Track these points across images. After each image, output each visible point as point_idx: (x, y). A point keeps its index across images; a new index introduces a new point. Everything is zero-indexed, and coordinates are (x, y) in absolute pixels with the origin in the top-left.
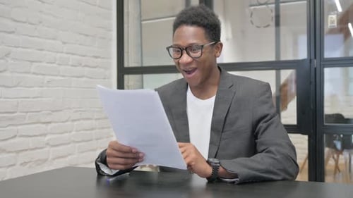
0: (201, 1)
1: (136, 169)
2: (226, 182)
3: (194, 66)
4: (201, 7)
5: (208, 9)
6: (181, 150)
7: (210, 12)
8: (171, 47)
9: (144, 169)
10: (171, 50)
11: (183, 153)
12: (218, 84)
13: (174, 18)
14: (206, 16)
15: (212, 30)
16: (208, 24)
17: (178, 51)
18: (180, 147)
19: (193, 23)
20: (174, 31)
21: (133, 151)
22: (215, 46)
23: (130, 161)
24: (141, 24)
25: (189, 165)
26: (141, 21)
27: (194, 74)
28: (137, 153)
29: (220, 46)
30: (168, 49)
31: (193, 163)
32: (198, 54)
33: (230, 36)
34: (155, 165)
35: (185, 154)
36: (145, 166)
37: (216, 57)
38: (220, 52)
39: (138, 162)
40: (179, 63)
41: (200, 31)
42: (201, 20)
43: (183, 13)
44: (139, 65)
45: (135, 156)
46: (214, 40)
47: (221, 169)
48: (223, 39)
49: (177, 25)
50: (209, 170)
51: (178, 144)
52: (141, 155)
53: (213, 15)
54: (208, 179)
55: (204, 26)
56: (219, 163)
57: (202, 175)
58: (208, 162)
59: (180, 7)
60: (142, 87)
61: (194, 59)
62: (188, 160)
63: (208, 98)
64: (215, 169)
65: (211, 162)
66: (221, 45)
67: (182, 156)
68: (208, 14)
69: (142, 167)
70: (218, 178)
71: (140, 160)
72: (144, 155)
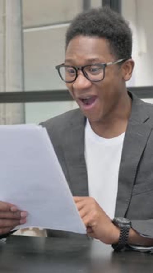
0: (104, 2)
1: (15, 234)
2: (138, 251)
3: (93, 93)
4: (104, 11)
5: (114, 13)
6: (77, 206)
7: (117, 17)
8: (63, 65)
9: (26, 234)
10: (63, 69)
11: (80, 209)
12: (128, 117)
13: (68, 25)
14: (112, 22)
15: (119, 43)
16: (113, 34)
17: (72, 72)
18: (76, 202)
19: (93, 33)
20: (67, 43)
21: (12, 208)
22: (124, 64)
23: (8, 223)
24: (22, 34)
25: (89, 227)
26: (22, 28)
27: (93, 105)
28: (18, 211)
29: (129, 65)
30: (58, 68)
31: (94, 224)
32: (100, 76)
33: (144, 49)
34: (41, 228)
35: (83, 211)
36: (28, 229)
37: (124, 80)
38: (131, 74)
39: (19, 224)
40: (73, 88)
41: (103, 43)
42: (104, 28)
43: (80, 18)
44: (20, 90)
45: (15, 216)
46: (121, 56)
47: (132, 233)
48: (135, 55)
49: (71, 35)
50: (116, 233)
51: (73, 198)
52: (22, 214)
53: (122, 21)
54: (114, 246)
55: (109, 37)
56: (130, 224)
57: (106, 240)
58: (114, 222)
59: (76, 11)
60: (24, 122)
61: (93, 82)
62: (87, 219)
63: (115, 136)
64: (124, 231)
65: (118, 222)
66: (132, 63)
67: (80, 214)
68: (114, 21)
69: (24, 230)
70: (127, 246)
71: (21, 221)
72: (27, 214)
